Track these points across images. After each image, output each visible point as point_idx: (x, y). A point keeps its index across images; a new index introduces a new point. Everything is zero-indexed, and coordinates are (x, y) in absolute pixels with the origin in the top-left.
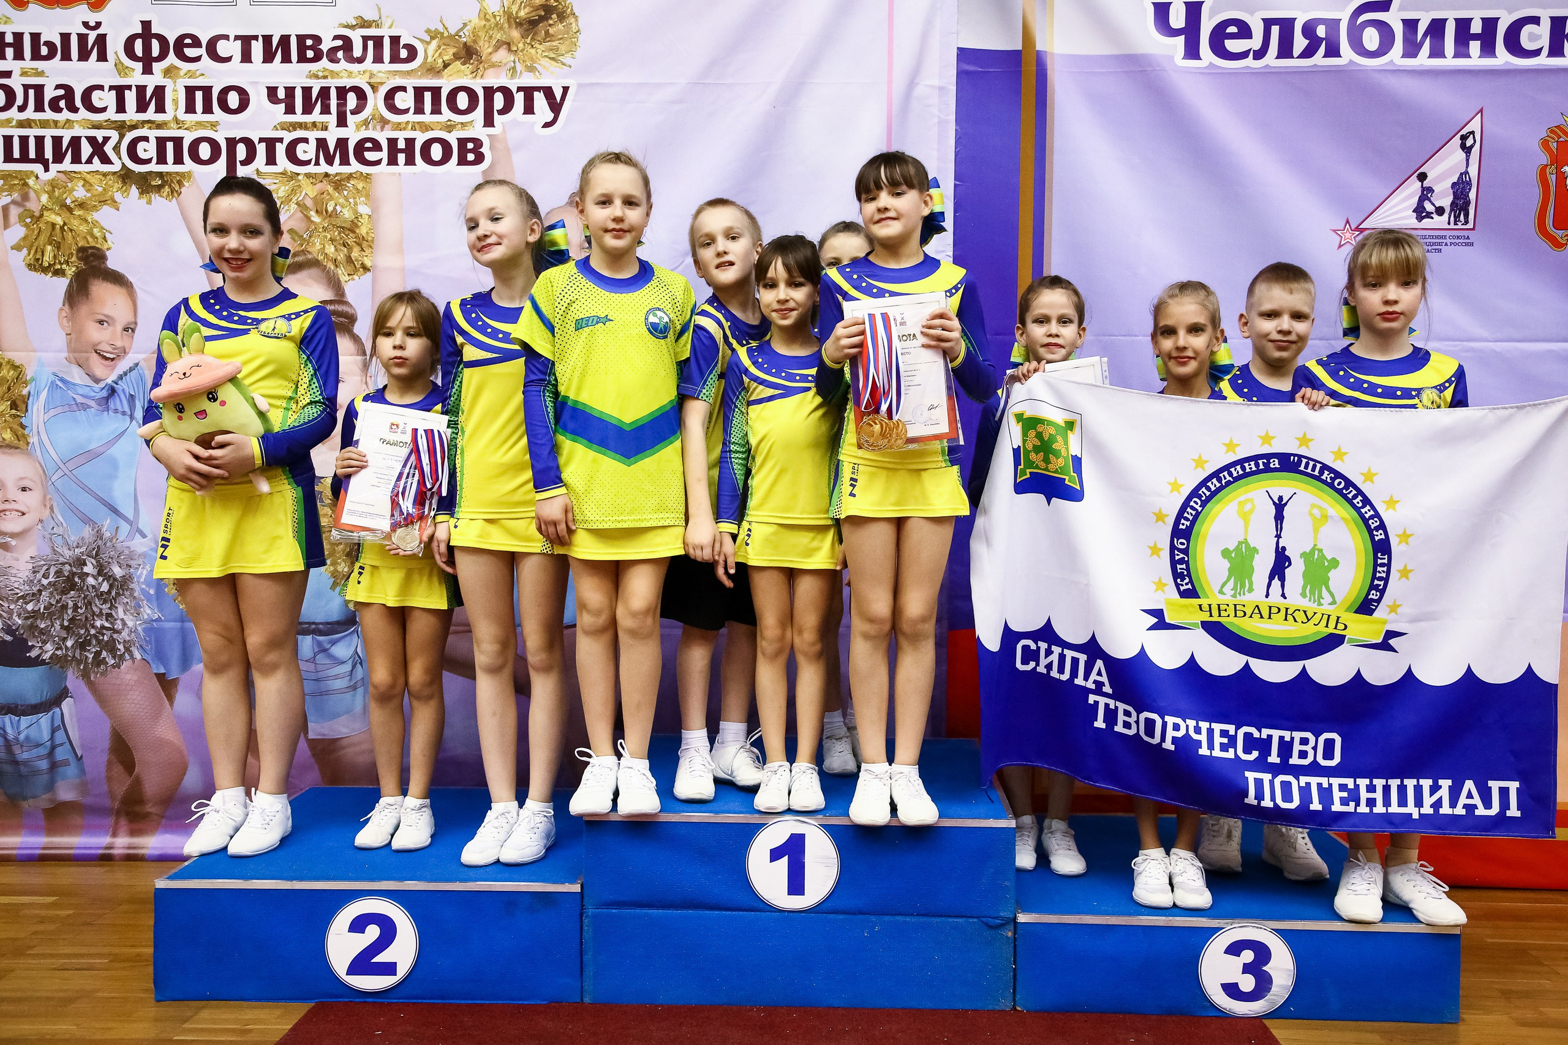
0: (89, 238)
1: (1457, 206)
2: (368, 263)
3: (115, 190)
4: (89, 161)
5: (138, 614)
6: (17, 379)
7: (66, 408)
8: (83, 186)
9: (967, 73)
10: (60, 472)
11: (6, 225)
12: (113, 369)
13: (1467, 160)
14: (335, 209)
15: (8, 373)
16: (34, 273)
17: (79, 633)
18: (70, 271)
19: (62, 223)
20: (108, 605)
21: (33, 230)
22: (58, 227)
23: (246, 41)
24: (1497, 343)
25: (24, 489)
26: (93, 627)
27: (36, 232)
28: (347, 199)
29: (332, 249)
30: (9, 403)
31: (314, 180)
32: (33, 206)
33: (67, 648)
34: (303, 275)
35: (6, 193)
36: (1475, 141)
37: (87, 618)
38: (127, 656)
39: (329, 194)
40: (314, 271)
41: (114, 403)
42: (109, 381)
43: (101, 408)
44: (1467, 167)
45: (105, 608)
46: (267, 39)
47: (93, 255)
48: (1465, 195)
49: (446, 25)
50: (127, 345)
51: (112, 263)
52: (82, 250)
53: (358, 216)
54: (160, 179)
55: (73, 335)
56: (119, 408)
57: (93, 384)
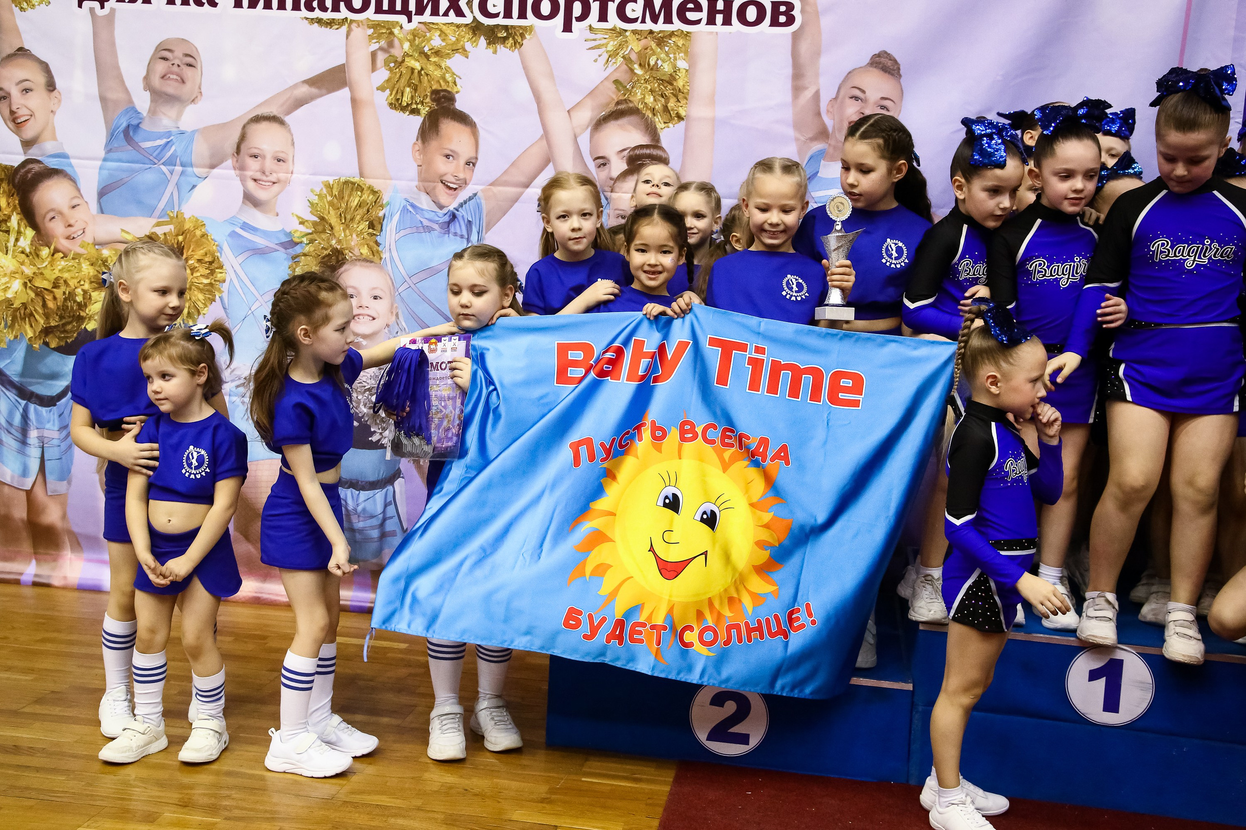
0: (441, 81)
2: (683, 113)
3: (466, 40)
4: (446, 14)
6: (375, 202)
7: (414, 230)
8: (440, 36)
10: (406, 286)
11: (374, 68)
12: (455, 198)
14: (656, 63)
15: (368, 197)
16: (394, 111)
18: (424, 110)
19: (419, 68)
21: (396, 73)
22: (416, 71)
25: (375, 298)
27: (398, 75)
28: (667, 54)
29: (651, 99)
30: (367, 223)
31: (639, 37)
32: (397, 52)
34: (624, 121)
35: (375, 41)
39: (652, 49)
40: (633, 119)
41: (455, 227)
42: (451, 208)
43: (443, 231)
47: (444, 97)
50: (468, 178)
51: (460, 105)
52: (435, 92)
53: (676, 70)
54: (506, 31)
55: (424, 167)
56: (458, 231)
57: (437, 210)
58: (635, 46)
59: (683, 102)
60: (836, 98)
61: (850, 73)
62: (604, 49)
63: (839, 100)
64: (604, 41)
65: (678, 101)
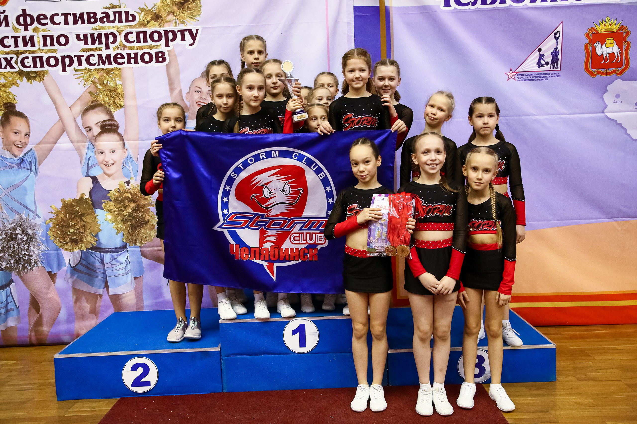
0: (8, 99)
1: (553, 61)
2: (122, 104)
3: (17, 79)
4: (5, 68)
5: (40, 249)
7: (4, 168)
8: (4, 78)
9: (358, 16)
10: (4, 194)
12: (22, 151)
13: (557, 43)
14: (107, 83)
17: (16, 257)
20: (27, 246)
23: (66, 16)
24: (571, 115)
26: (21, 254)
28: (112, 79)
29: (107, 99)
31: (98, 71)
33: (11, 263)
34: (96, 110)
36: (560, 35)
37: (19, 251)
38: (36, 265)
39: (104, 77)
40: (100, 108)
41: (23, 165)
42: (21, 156)
43: (18, 167)
44: (557, 46)
45: (26, 247)
46: (74, 15)
47: (10, 106)
48: (556, 57)
49: (147, 6)
50: (27, 142)
52: (5, 104)
53: (117, 85)
54: (35, 74)
55: (5, 139)
56: (25, 167)
57: (14, 158)
58: (96, 76)
59: (122, 99)
60: (189, 92)
61: (193, 80)
62: (82, 78)
63: (190, 93)
64: (82, 75)
65: (120, 99)
